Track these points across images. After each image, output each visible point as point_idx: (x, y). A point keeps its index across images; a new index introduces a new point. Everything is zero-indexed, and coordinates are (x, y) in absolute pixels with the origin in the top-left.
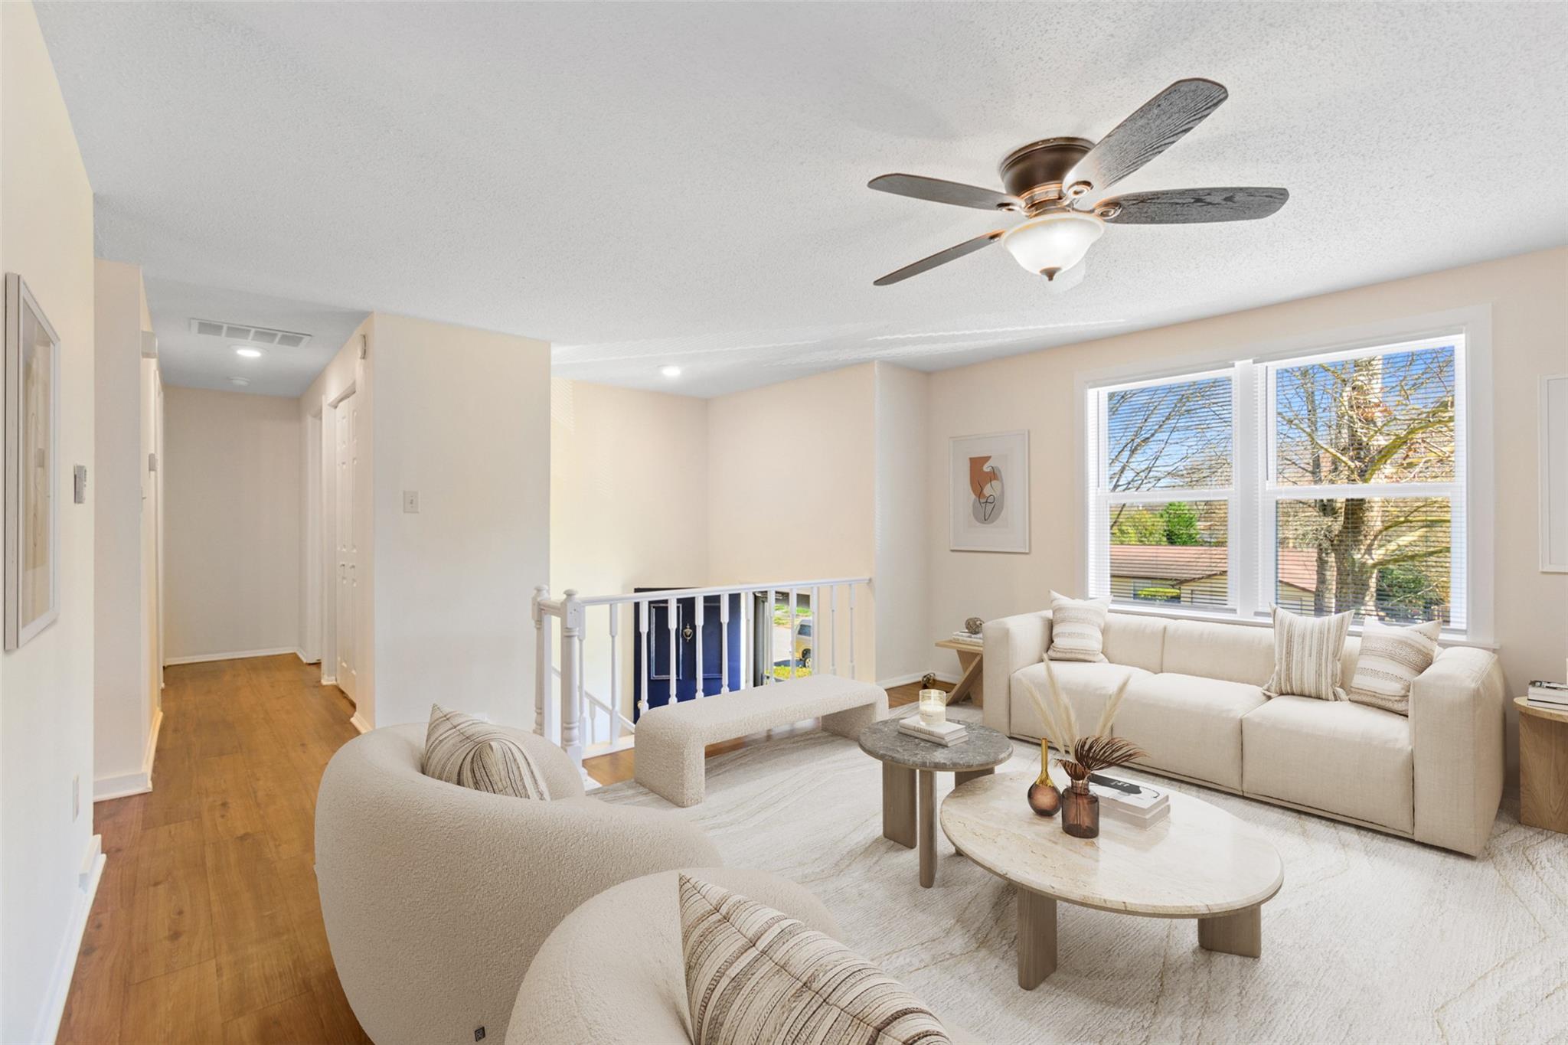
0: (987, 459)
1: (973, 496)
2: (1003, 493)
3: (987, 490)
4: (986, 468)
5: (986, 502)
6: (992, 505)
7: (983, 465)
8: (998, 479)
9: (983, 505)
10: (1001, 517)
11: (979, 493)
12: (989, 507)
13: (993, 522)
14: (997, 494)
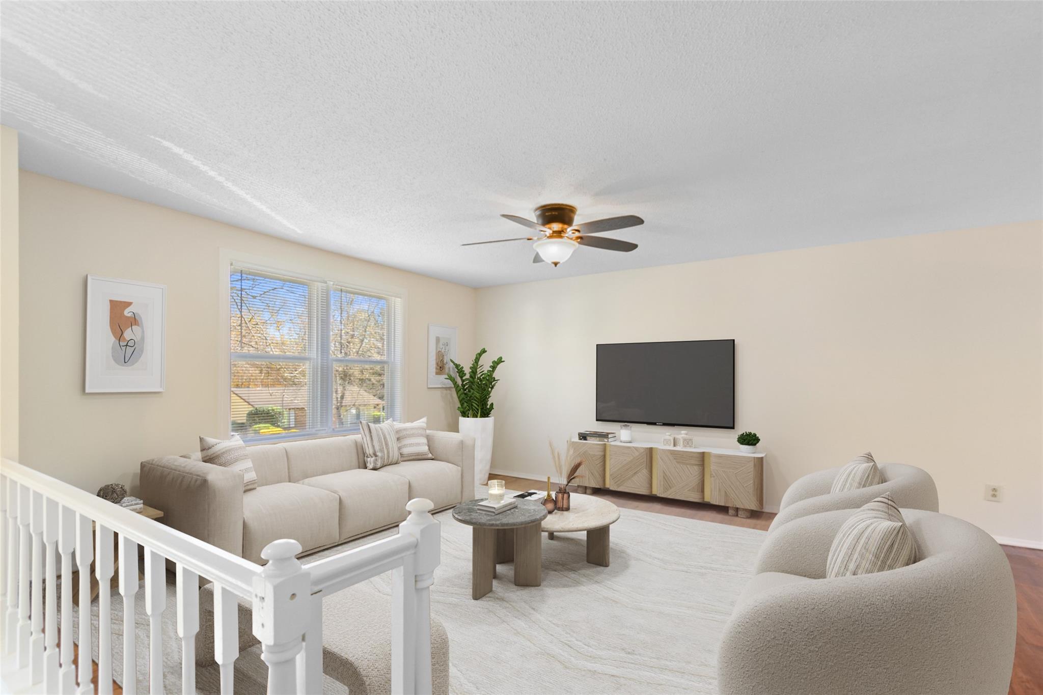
0: (129, 304)
1: (113, 339)
2: (143, 338)
3: (128, 334)
4: (127, 312)
5: (127, 345)
6: (133, 348)
7: (125, 309)
8: (138, 325)
9: (124, 348)
10: (140, 360)
11: (119, 336)
12: (129, 350)
13: (133, 364)
14: (137, 338)
